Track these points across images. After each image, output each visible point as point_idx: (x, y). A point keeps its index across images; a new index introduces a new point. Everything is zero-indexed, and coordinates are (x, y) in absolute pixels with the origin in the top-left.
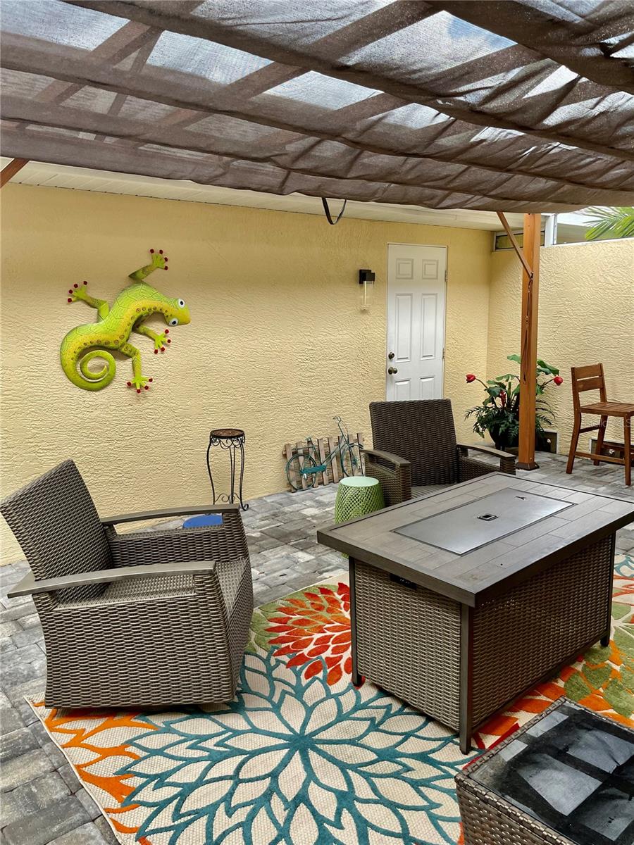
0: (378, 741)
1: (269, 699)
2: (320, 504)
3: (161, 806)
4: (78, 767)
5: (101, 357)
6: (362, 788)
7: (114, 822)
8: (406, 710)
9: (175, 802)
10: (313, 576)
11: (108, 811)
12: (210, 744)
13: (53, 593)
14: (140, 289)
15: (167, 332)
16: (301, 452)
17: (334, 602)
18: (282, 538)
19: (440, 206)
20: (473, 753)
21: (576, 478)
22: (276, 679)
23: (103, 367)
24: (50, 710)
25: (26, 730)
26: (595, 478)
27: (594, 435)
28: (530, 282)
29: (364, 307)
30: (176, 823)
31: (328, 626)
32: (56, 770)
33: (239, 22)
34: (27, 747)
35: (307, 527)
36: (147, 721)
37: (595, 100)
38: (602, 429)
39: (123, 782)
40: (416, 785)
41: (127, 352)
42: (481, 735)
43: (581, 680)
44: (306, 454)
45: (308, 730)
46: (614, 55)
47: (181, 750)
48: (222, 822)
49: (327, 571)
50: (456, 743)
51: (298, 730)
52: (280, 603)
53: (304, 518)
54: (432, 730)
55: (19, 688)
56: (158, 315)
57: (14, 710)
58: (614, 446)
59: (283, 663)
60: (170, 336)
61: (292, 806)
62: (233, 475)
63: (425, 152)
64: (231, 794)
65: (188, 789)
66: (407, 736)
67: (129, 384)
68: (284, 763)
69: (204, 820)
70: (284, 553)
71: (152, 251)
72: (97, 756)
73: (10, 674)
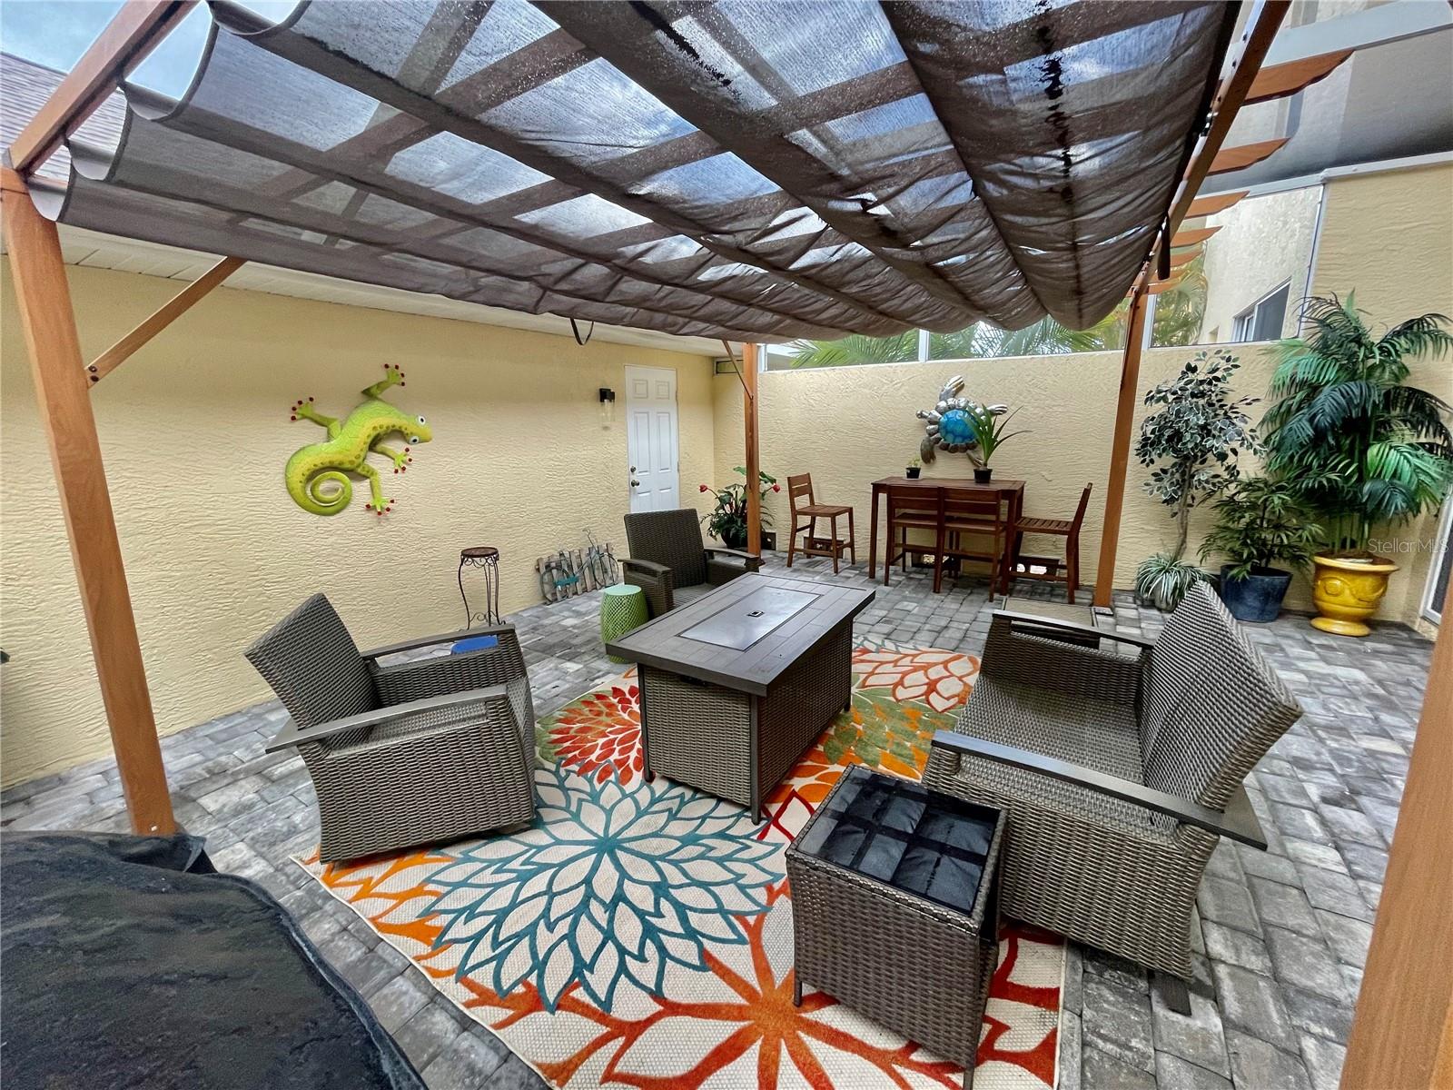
0: (678, 828)
1: (567, 809)
2: (578, 614)
3: (477, 938)
4: (373, 920)
5: (333, 479)
6: (674, 876)
7: (427, 969)
8: (698, 796)
9: (492, 930)
10: (585, 684)
11: (418, 959)
12: (515, 865)
13: (323, 741)
14: (376, 405)
15: (407, 450)
16: (553, 565)
17: (610, 706)
18: (547, 650)
19: (681, 332)
20: (763, 823)
21: (795, 571)
22: (569, 789)
23: (336, 490)
24: (326, 865)
25: (299, 893)
26: (810, 569)
27: (806, 533)
28: (751, 402)
29: (607, 424)
30: (497, 952)
31: (609, 729)
32: (345, 929)
33: (543, 136)
34: (304, 912)
35: (570, 637)
36: (442, 855)
37: (835, 248)
38: (812, 527)
39: (429, 923)
40: (720, 861)
41: (363, 473)
42: (766, 805)
43: (836, 742)
44: (559, 567)
45: (612, 832)
46: (870, 211)
47: (487, 877)
48: (544, 939)
49: (598, 677)
50: (747, 817)
51: (601, 834)
52: (557, 714)
53: (565, 629)
54: (725, 809)
55: (279, 848)
56: (397, 433)
57: (279, 874)
58: (821, 541)
59: (574, 772)
60: (411, 455)
61: (611, 907)
62: (489, 593)
63: (685, 283)
64: (548, 909)
65: (502, 915)
66: (704, 818)
67: (368, 506)
68: (595, 869)
69: (526, 941)
70: (552, 665)
71: (387, 366)
72: (394, 902)
73: (265, 834)
